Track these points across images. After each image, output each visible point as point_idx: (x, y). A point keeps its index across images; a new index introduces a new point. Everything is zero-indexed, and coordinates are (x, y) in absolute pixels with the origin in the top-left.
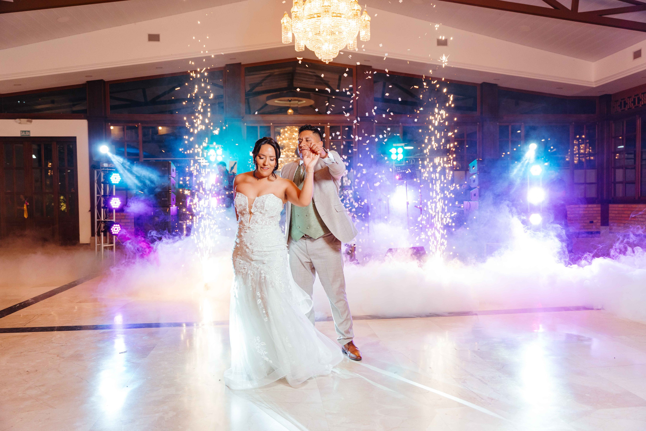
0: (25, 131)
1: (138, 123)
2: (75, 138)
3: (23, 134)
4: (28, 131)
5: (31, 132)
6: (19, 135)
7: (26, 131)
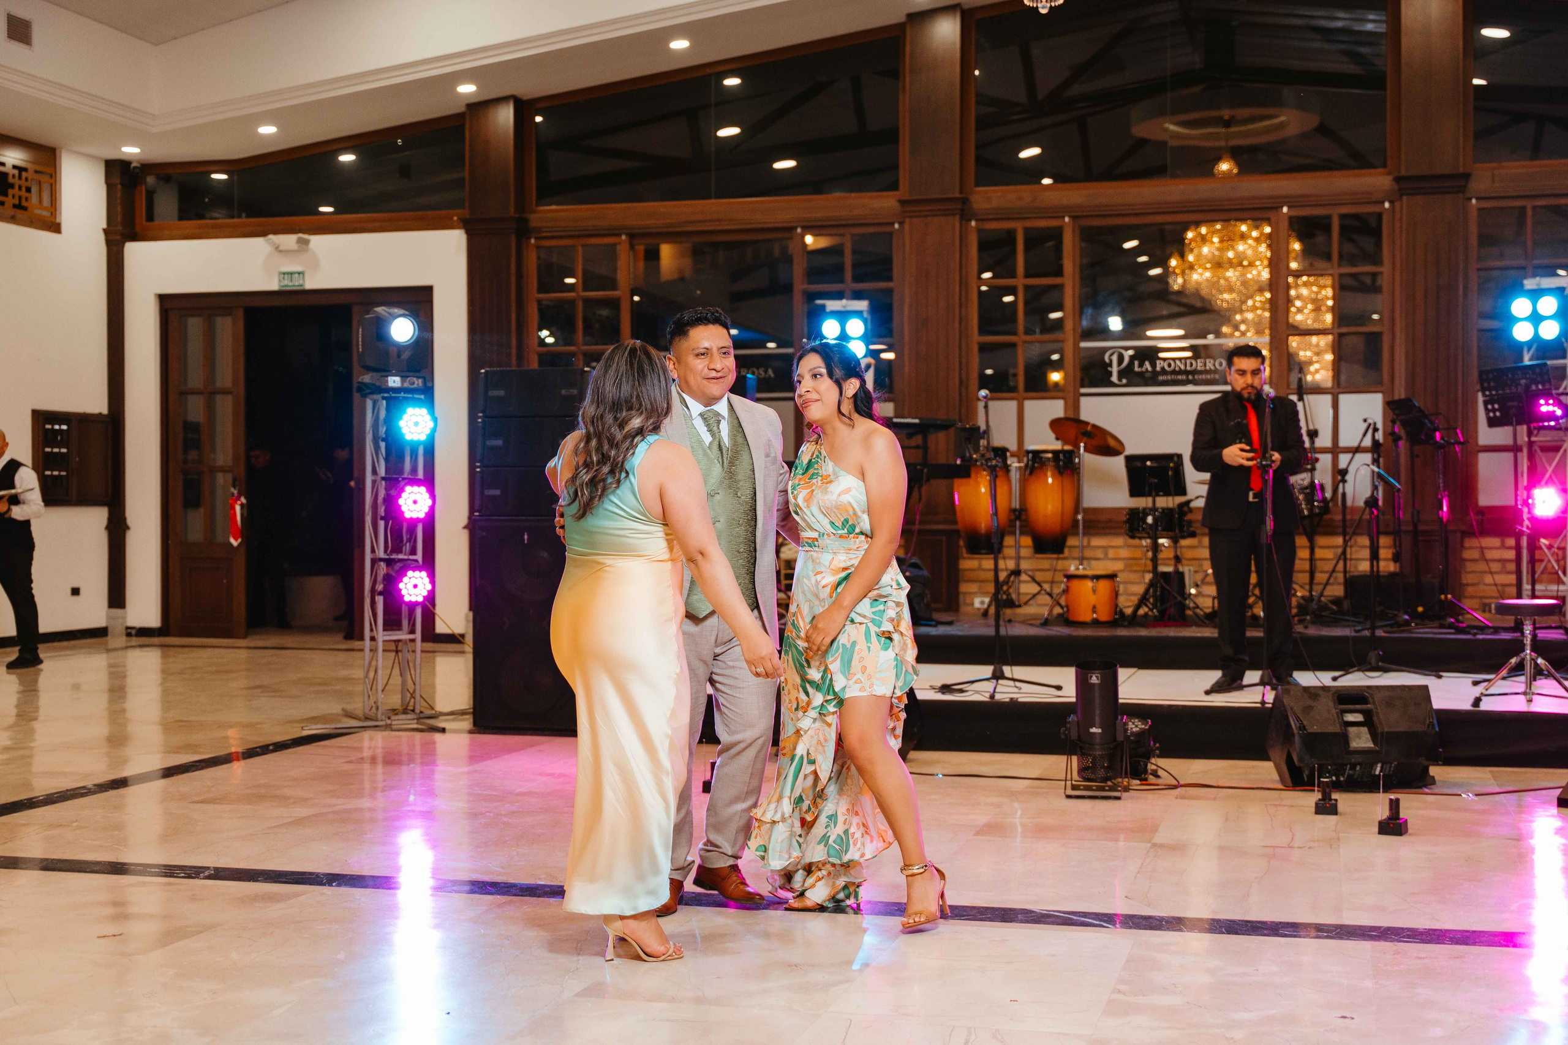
0: (292, 274)
1: (620, 235)
2: (428, 290)
3: (286, 282)
4: (299, 273)
5: (306, 275)
6: (273, 285)
7: (295, 273)
